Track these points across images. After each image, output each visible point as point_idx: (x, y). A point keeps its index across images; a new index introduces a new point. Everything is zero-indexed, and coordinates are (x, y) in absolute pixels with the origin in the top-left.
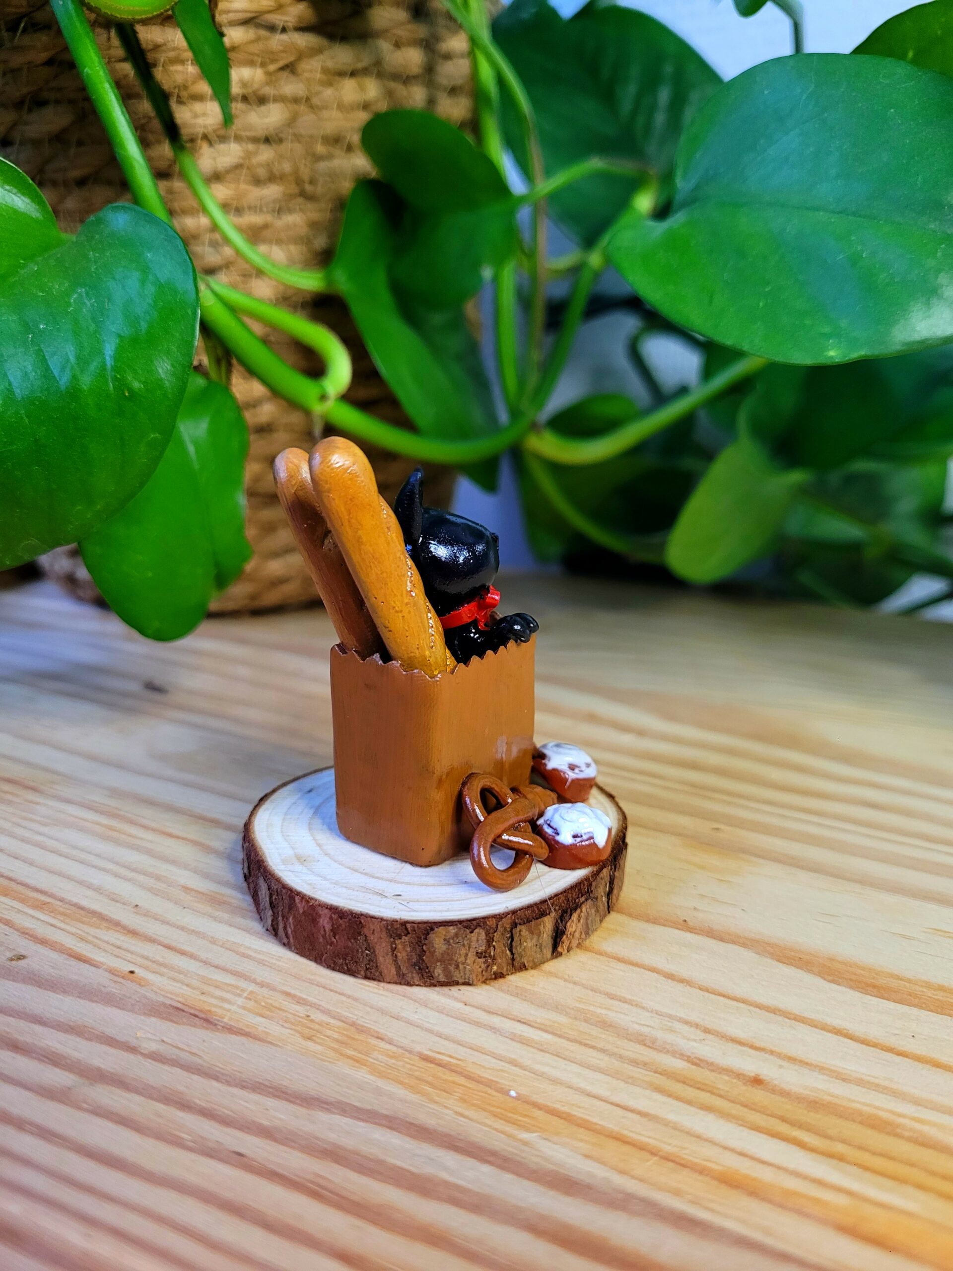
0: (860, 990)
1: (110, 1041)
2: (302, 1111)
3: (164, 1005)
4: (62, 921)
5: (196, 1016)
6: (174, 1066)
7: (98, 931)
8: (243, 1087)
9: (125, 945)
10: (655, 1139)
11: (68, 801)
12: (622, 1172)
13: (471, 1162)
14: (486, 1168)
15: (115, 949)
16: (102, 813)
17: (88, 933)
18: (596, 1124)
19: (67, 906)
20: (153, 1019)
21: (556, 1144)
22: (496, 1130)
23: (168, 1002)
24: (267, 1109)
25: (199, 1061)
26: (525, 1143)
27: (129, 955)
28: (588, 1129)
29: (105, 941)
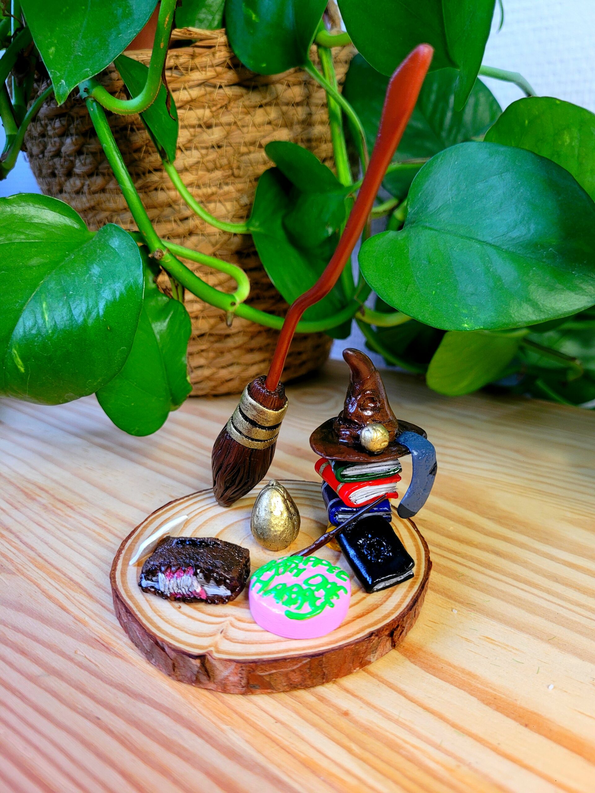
0: (425, 669)
1: (63, 654)
2: (132, 700)
3: (92, 637)
4: (62, 587)
5: (103, 645)
6: (85, 670)
7: (76, 594)
8: (111, 685)
9: (85, 603)
10: (282, 737)
11: (85, 516)
12: (259, 752)
13: (194, 736)
14: (200, 741)
15: (80, 605)
16: (98, 524)
17: (71, 595)
18: (258, 725)
19: (66, 579)
20: (85, 645)
21: (236, 733)
22: (213, 722)
23: (94, 636)
24: (117, 698)
25: (97, 669)
26: (222, 731)
27: (85, 608)
28: (253, 727)
29: (77, 600)
